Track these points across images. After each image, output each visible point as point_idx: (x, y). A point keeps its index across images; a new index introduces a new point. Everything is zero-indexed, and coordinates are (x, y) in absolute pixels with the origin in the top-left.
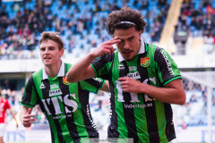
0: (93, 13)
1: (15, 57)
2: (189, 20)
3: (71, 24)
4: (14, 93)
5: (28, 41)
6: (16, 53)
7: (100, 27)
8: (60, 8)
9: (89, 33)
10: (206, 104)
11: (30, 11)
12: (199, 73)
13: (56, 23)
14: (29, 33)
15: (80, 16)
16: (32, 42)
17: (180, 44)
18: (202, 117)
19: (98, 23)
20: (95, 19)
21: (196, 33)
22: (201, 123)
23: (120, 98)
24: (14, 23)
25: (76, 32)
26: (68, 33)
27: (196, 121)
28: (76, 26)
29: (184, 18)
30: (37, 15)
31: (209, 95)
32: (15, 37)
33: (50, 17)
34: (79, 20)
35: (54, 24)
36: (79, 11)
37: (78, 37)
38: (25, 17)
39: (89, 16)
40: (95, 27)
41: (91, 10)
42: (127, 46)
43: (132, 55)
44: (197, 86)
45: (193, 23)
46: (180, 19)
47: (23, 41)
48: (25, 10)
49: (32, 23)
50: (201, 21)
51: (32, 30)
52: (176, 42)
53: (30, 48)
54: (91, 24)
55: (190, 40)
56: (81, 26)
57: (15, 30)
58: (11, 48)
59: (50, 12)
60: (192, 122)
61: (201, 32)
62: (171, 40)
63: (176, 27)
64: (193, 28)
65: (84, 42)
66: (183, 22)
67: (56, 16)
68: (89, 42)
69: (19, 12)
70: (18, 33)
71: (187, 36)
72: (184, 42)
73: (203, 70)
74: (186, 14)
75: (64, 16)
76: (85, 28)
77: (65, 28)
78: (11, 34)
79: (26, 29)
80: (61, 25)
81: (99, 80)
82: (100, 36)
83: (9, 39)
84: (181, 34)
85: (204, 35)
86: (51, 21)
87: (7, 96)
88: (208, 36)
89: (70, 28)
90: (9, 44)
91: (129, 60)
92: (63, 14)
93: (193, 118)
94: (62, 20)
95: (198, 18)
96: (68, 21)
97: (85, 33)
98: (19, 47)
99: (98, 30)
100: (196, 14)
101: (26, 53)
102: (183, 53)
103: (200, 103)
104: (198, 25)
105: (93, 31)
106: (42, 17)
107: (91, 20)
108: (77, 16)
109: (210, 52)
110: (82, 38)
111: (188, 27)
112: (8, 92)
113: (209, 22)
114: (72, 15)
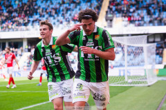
0: (60, 5)
1: (17, 30)
2: (114, 8)
3: (48, 11)
4: (17, 50)
5: (24, 20)
6: (17, 27)
7: (64, 12)
8: (42, 2)
9: (58, 16)
10: (124, 55)
11: (25, 4)
12: (120, 37)
13: (40, 11)
14: (25, 16)
15: (53, 6)
16: (26, 21)
17: (109, 21)
18: (122, 62)
19: (63, 10)
20: (61, 8)
21: (118, 15)
22: (121, 65)
23: (82, 55)
24: (16, 11)
25: (51, 16)
26: (46, 16)
27: (118, 64)
28: (51, 12)
29: (111, 7)
30: (29, 6)
31: (125, 50)
32: (16, 19)
33: (36, 7)
34: (52, 8)
35: (38, 11)
36: (52, 4)
37: (52, 18)
38: (22, 7)
39: (58, 6)
40: (62, 13)
41: (59, 3)
42: (88, 28)
43: (90, 33)
44: (119, 45)
45: (116, 10)
46: (109, 7)
47: (21, 21)
48: (22, 4)
49: (26, 11)
50: (121, 9)
51: (26, 15)
52: (107, 20)
53: (25, 24)
54: (59, 11)
55: (115, 19)
56: (53, 12)
57: (17, 15)
58: (15, 25)
59: (36, 5)
60: (116, 65)
61: (121, 15)
62: (104, 19)
63: (107, 12)
64: (116, 12)
65: (56, 21)
66: (111, 9)
67: (39, 7)
68: (58, 21)
69: (19, 5)
70: (18, 16)
71: (113, 17)
72: (111, 20)
73: (122, 35)
74: (112, 5)
75: (44, 7)
76: (56, 13)
77: (45, 13)
78: (14, 17)
79: (23, 14)
80: (42, 11)
81: (72, 45)
82: (64, 18)
83: (14, 20)
84: (109, 16)
85: (122, 16)
86: (37, 9)
87: (13, 52)
88: (125, 17)
89: (47, 13)
90: (13, 22)
91: (88, 35)
92: (43, 5)
93: (116, 63)
94: (43, 9)
95: (119, 7)
96: (46, 9)
97: (56, 16)
98: (19, 24)
99: (63, 14)
100: (118, 4)
101: (23, 27)
102: (111, 26)
103: (121, 54)
104: (119, 11)
105: (60, 15)
106: (31, 7)
107: (59, 8)
108: (51, 6)
109: (126, 26)
110: (54, 18)
111: (113, 12)
112: (14, 49)
113: (125, 9)
114: (49, 6)
